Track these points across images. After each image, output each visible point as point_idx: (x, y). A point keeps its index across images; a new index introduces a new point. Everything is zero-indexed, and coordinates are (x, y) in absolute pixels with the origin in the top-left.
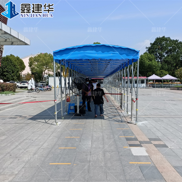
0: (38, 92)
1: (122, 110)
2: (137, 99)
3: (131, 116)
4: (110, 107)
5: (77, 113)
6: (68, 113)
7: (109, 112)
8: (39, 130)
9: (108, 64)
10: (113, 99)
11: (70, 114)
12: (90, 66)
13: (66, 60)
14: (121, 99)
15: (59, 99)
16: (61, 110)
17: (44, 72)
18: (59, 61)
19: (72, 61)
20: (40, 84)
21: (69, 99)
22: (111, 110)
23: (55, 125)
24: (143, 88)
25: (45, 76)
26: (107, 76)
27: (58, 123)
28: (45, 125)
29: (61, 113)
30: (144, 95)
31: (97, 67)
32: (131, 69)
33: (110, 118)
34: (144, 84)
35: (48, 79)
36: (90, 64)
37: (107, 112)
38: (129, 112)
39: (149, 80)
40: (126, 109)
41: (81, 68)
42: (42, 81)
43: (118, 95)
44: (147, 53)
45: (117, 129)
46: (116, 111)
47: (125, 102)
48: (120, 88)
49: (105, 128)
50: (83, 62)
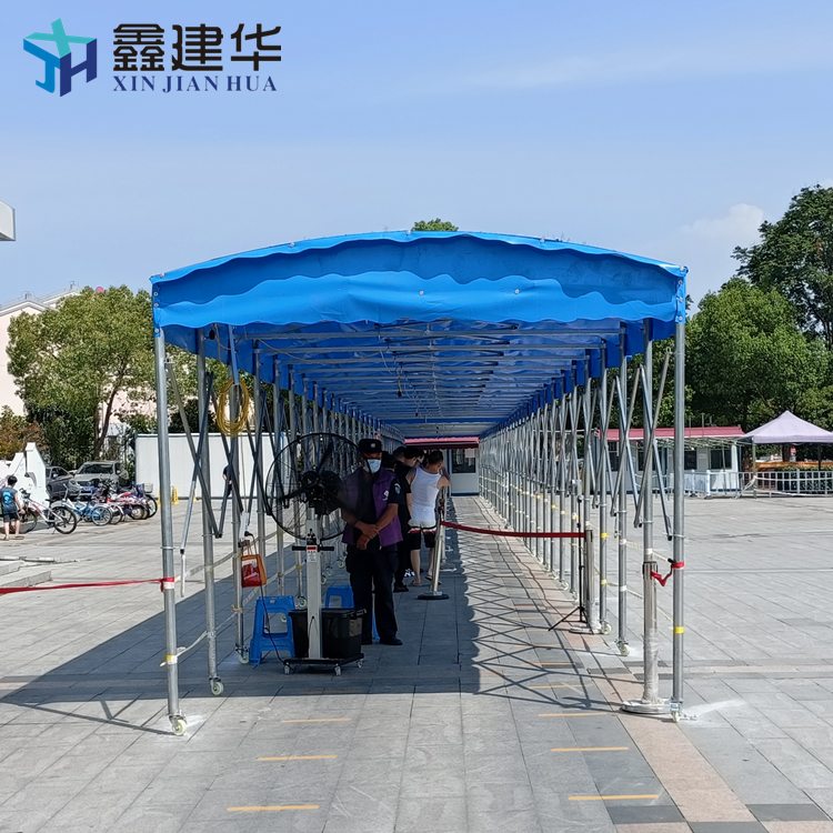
0: (69, 528)
1: (587, 630)
2: (674, 564)
3: (641, 670)
4: (515, 617)
5: (310, 657)
6: (251, 655)
7: (507, 648)
8: (61, 765)
9: (501, 354)
10: (538, 567)
11: (263, 661)
12: (389, 364)
13: (238, 330)
14: (585, 568)
15: (193, 572)
16: (206, 641)
17: (105, 406)
18: (192, 337)
19: (276, 337)
20: (78, 479)
21: (257, 570)
22: (521, 634)
23: (165, 733)
24: (723, 494)
25: (112, 431)
26: (501, 424)
27: (189, 719)
28: (100, 736)
29: (207, 659)
30: (726, 536)
31: (434, 368)
32: (641, 383)
33: (514, 683)
34: (727, 471)
35: (133, 445)
36: (386, 356)
37: (499, 647)
38: (633, 645)
39: (759, 445)
40: (612, 628)
41: (336, 379)
42: (93, 459)
43: (567, 541)
44: (744, 282)
45: (557, 754)
46: (550, 639)
47: (604, 582)
48: (575, 498)
49: (478, 746)
50: (344, 342)
